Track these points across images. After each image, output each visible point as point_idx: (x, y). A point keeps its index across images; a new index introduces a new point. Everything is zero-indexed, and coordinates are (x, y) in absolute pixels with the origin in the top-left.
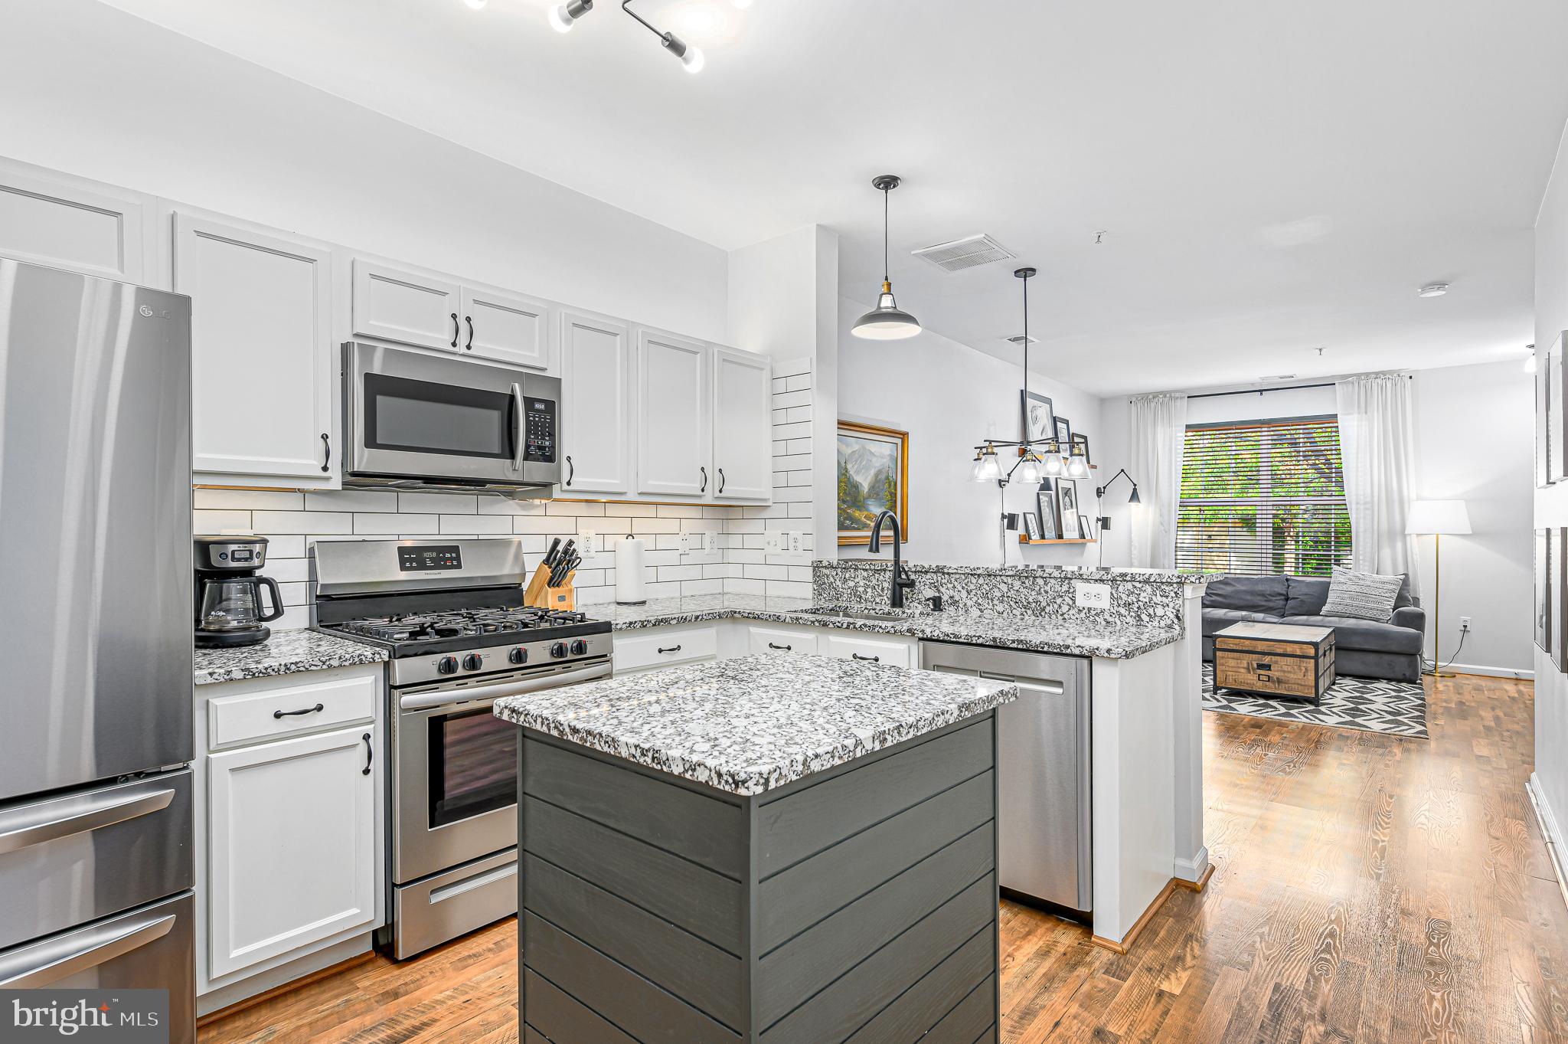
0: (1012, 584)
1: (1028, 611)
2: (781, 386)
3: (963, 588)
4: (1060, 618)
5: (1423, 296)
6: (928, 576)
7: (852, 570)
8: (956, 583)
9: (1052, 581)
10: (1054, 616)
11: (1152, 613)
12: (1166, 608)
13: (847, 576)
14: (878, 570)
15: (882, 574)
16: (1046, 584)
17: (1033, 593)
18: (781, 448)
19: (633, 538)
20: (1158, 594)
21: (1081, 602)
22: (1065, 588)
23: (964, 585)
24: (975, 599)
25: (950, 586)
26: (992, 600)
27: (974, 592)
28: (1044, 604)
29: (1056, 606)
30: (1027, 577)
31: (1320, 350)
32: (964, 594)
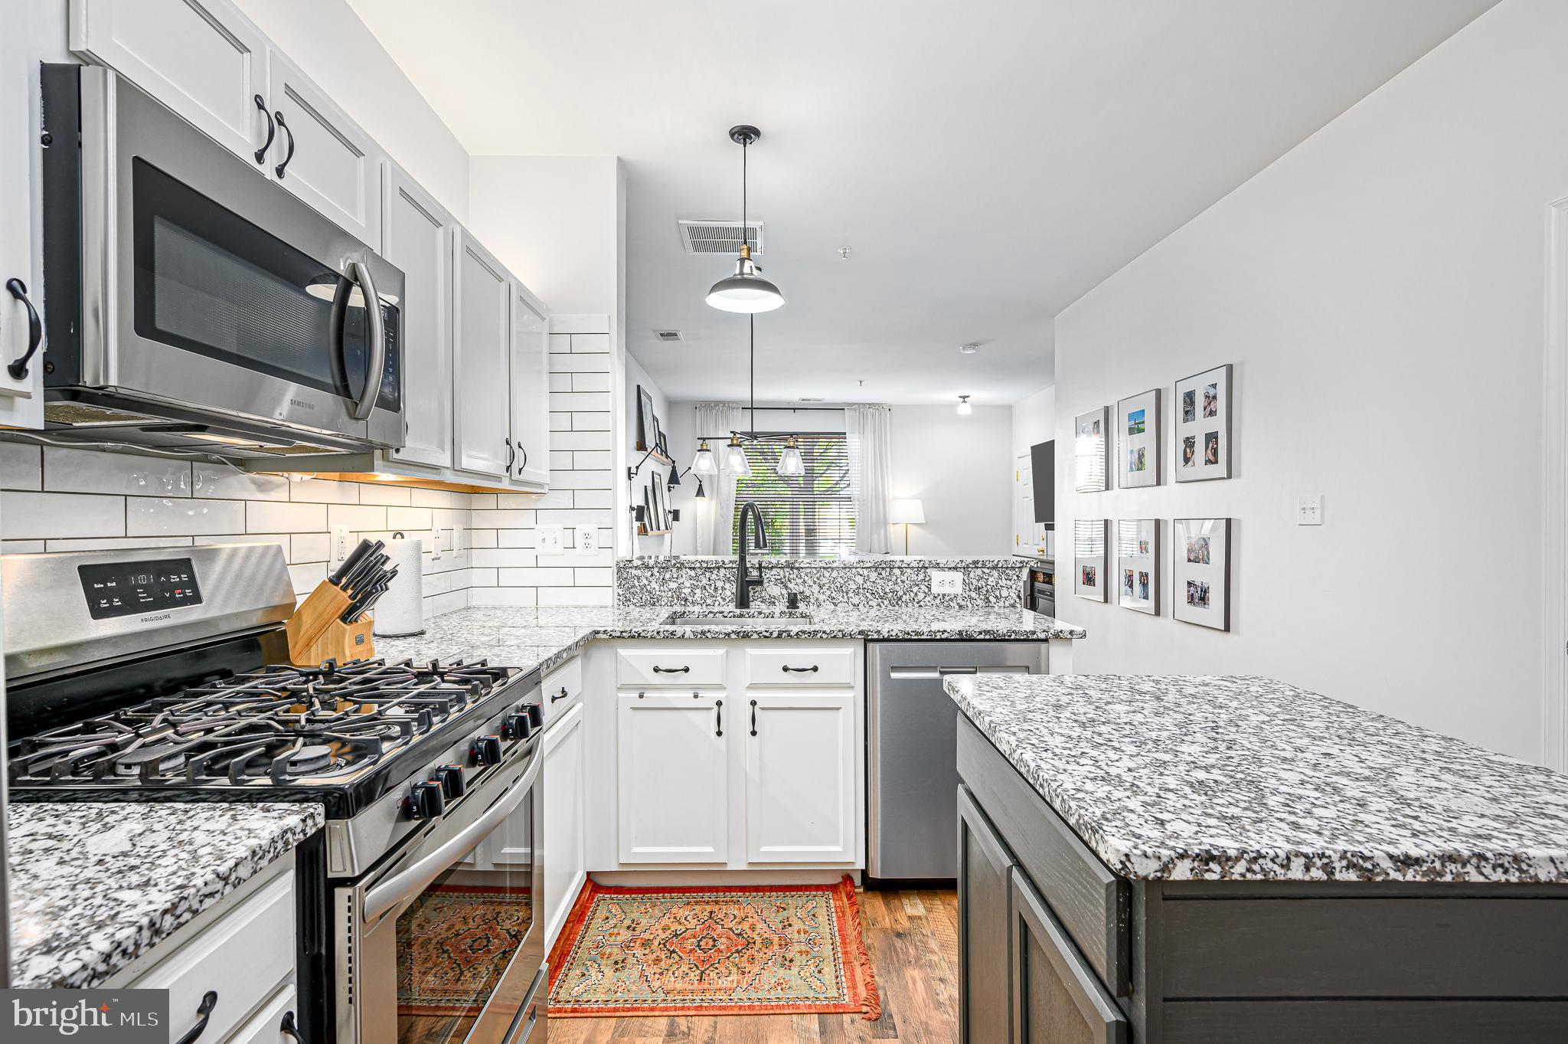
0: (868, 576)
1: (885, 601)
2: (562, 344)
3: (815, 582)
4: (916, 605)
5: (963, 352)
6: (774, 572)
7: (674, 570)
8: (806, 578)
9: (909, 570)
10: (910, 605)
11: (998, 595)
12: (1010, 590)
13: (667, 576)
14: (710, 568)
15: (715, 572)
16: (902, 573)
17: (890, 583)
18: (564, 422)
19: (403, 537)
20: (1003, 578)
21: (936, 589)
22: (921, 577)
23: (815, 579)
24: (828, 593)
25: (800, 581)
26: (847, 593)
27: (827, 586)
28: (900, 593)
29: (912, 595)
30: (883, 568)
31: (861, 382)
32: (816, 588)
